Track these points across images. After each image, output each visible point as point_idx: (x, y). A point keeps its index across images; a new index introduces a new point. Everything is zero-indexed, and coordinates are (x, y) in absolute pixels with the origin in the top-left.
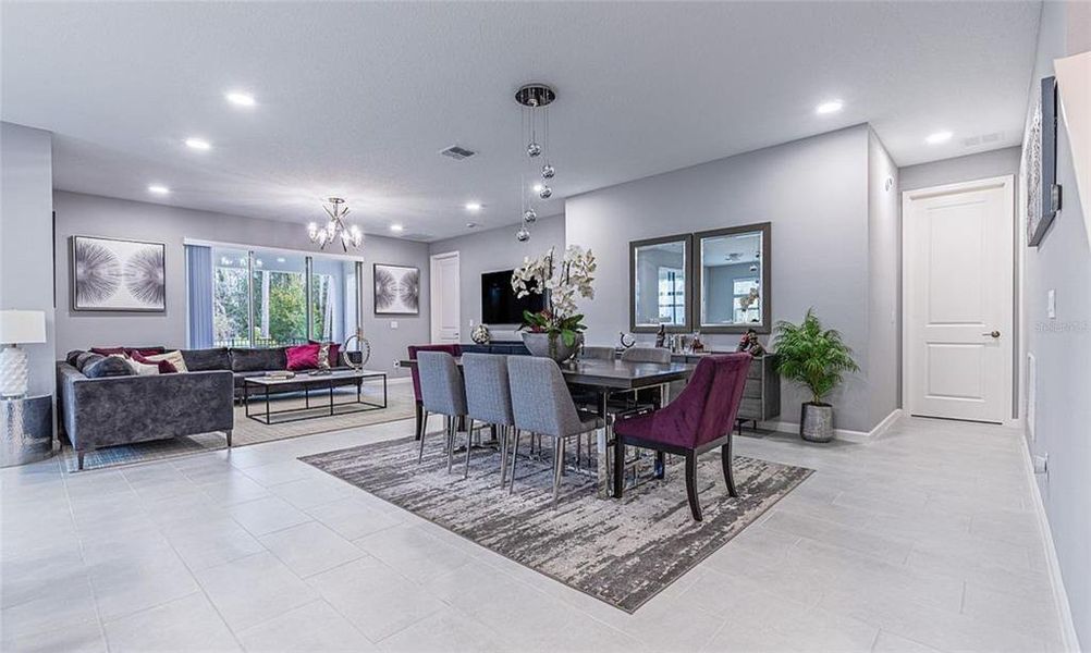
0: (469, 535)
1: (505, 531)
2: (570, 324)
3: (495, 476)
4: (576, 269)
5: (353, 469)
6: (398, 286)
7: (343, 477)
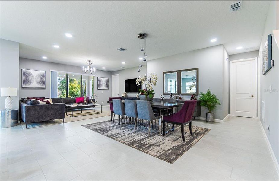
0: (129, 145)
1: (137, 144)
2: (151, 93)
3: (133, 130)
4: (153, 79)
5: (96, 128)
6: (103, 82)
7: (94, 130)
